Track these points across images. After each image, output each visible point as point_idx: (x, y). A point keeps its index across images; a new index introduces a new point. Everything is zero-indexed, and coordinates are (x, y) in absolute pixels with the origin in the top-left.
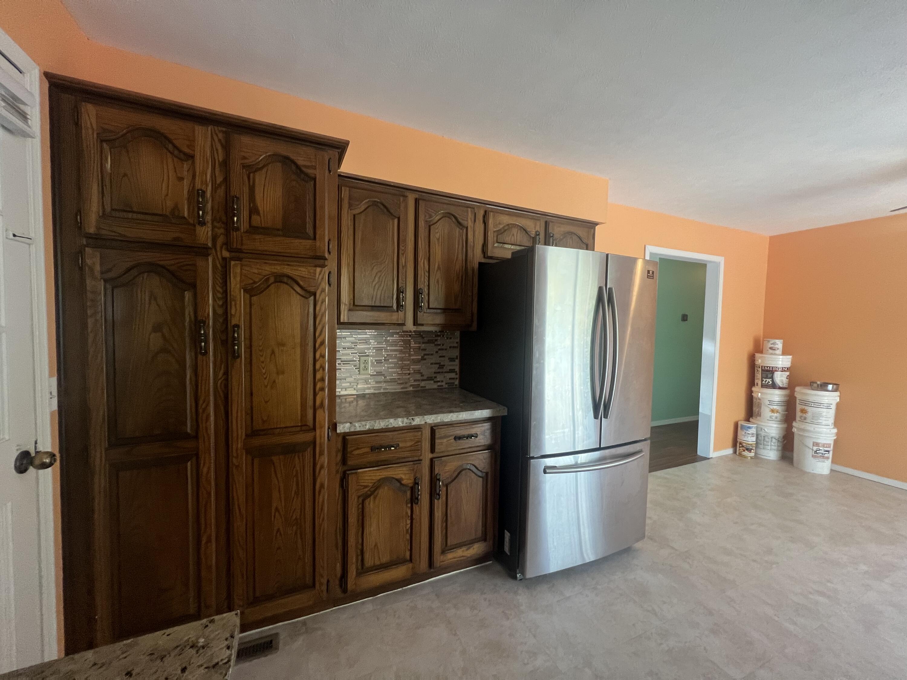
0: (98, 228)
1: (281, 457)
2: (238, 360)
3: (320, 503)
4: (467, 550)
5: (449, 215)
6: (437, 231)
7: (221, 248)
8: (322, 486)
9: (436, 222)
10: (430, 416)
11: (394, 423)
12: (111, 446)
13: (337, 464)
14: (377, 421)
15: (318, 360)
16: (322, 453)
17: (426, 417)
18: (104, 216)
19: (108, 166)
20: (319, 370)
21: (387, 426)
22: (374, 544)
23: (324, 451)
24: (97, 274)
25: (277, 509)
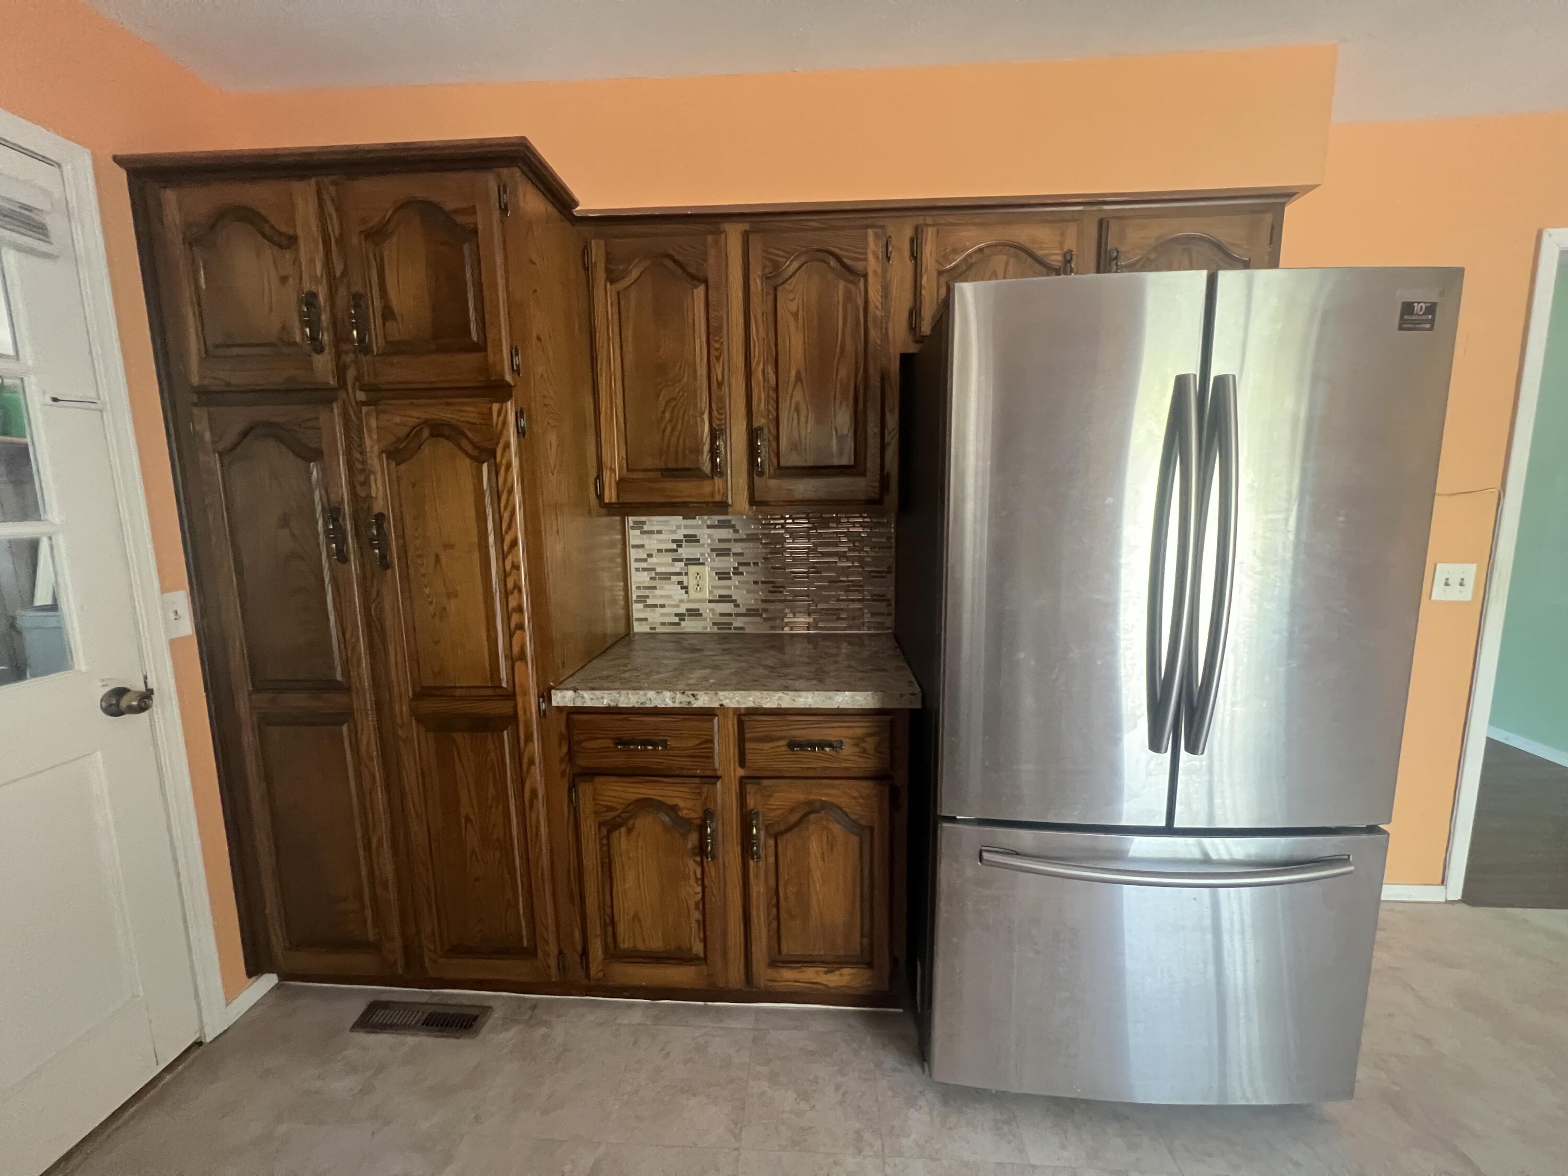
0: (202, 377)
1: (466, 735)
2: (389, 572)
3: (534, 823)
4: (826, 973)
5: (823, 254)
6: (791, 296)
7: (354, 387)
8: (534, 793)
9: (791, 277)
10: (731, 694)
11: (655, 699)
12: (256, 690)
13: (562, 760)
14: (623, 692)
15: (510, 575)
16: (529, 738)
17: (721, 693)
18: (207, 355)
19: (202, 281)
20: (512, 593)
21: (641, 704)
22: (632, 914)
23: (532, 734)
24: (209, 446)
25: (468, 819)
